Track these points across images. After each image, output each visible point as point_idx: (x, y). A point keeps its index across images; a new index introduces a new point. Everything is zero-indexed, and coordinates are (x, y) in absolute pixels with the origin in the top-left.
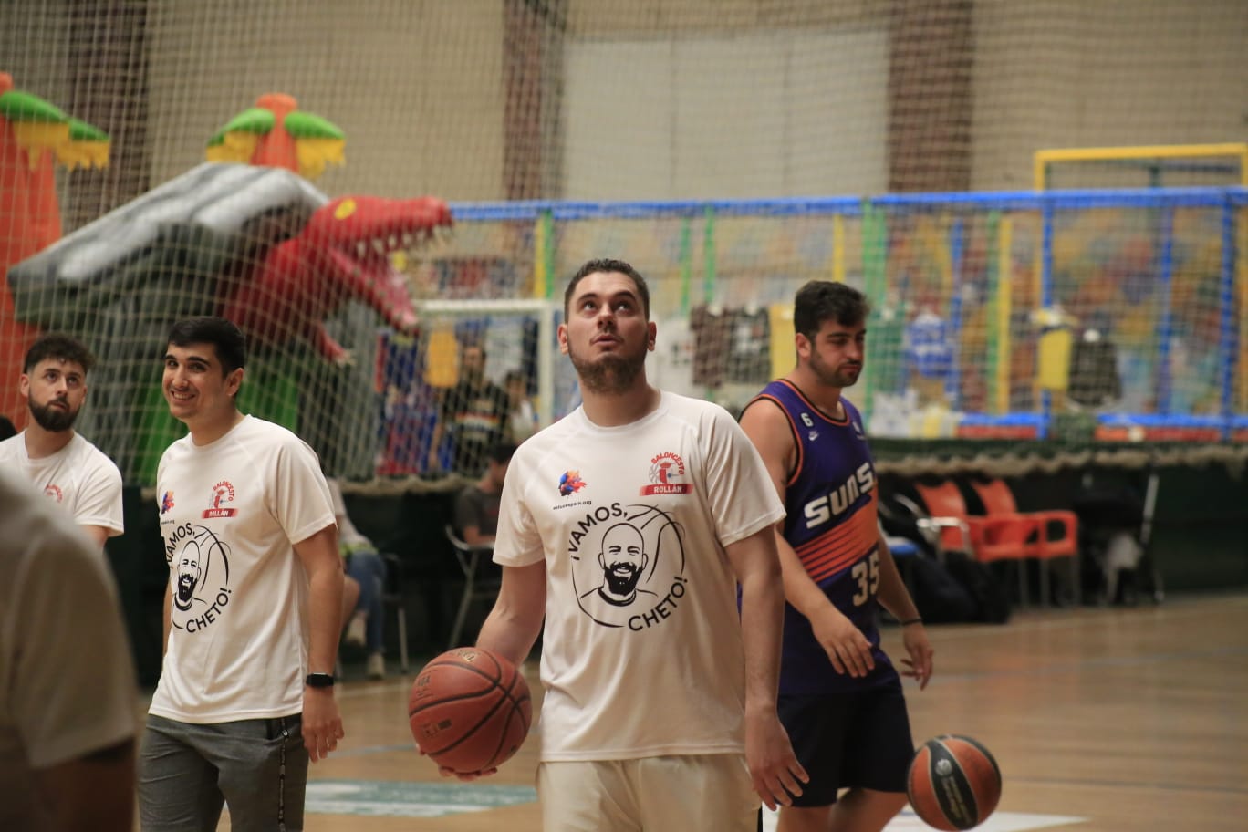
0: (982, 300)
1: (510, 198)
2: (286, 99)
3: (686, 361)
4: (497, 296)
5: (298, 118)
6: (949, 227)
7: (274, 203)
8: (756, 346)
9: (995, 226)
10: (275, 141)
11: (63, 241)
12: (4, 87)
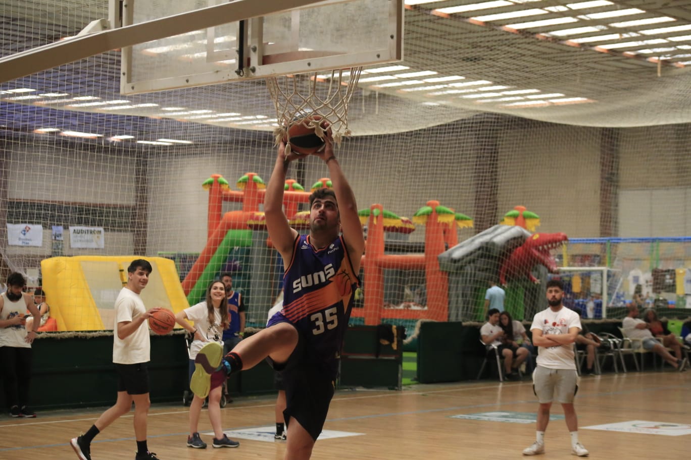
1: (601, 237)
2: (523, 207)
3: (650, 285)
4: (590, 266)
5: (526, 213)
7: (516, 235)
8: (671, 281)
10: (520, 219)
11: (453, 248)
12: (436, 205)
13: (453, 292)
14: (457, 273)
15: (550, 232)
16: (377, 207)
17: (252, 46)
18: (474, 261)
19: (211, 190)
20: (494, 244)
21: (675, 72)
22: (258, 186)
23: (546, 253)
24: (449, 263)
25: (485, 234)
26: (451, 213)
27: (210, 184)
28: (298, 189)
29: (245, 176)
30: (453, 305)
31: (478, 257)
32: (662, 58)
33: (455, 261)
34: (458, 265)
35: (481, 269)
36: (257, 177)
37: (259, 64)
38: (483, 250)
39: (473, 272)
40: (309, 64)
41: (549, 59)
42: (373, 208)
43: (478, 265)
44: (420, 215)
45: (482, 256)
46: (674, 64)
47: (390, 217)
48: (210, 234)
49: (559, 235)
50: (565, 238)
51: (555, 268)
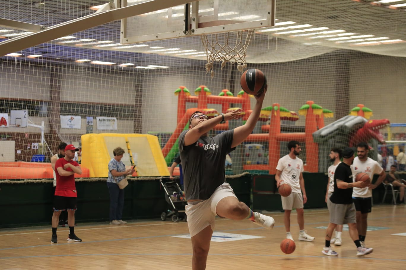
2: (362, 105)
5: (365, 108)
7: (360, 122)
10: (360, 112)
11: (322, 129)
12: (311, 103)
13: (321, 155)
14: (323, 144)
15: (379, 119)
16: (276, 105)
17: (192, 18)
18: (334, 137)
19: (179, 95)
20: (346, 127)
22: (207, 93)
23: (377, 131)
24: (319, 139)
25: (341, 121)
26: (320, 108)
27: (180, 92)
28: (230, 95)
29: (199, 88)
30: (321, 163)
31: (336, 134)
33: (323, 137)
34: (325, 139)
35: (338, 142)
36: (206, 88)
37: (196, 28)
38: (339, 131)
39: (333, 144)
40: (224, 28)
41: (378, 17)
42: (274, 106)
43: (336, 140)
44: (301, 110)
45: (338, 134)
47: (283, 111)
48: (178, 121)
49: (384, 120)
50: (388, 122)
51: (382, 141)
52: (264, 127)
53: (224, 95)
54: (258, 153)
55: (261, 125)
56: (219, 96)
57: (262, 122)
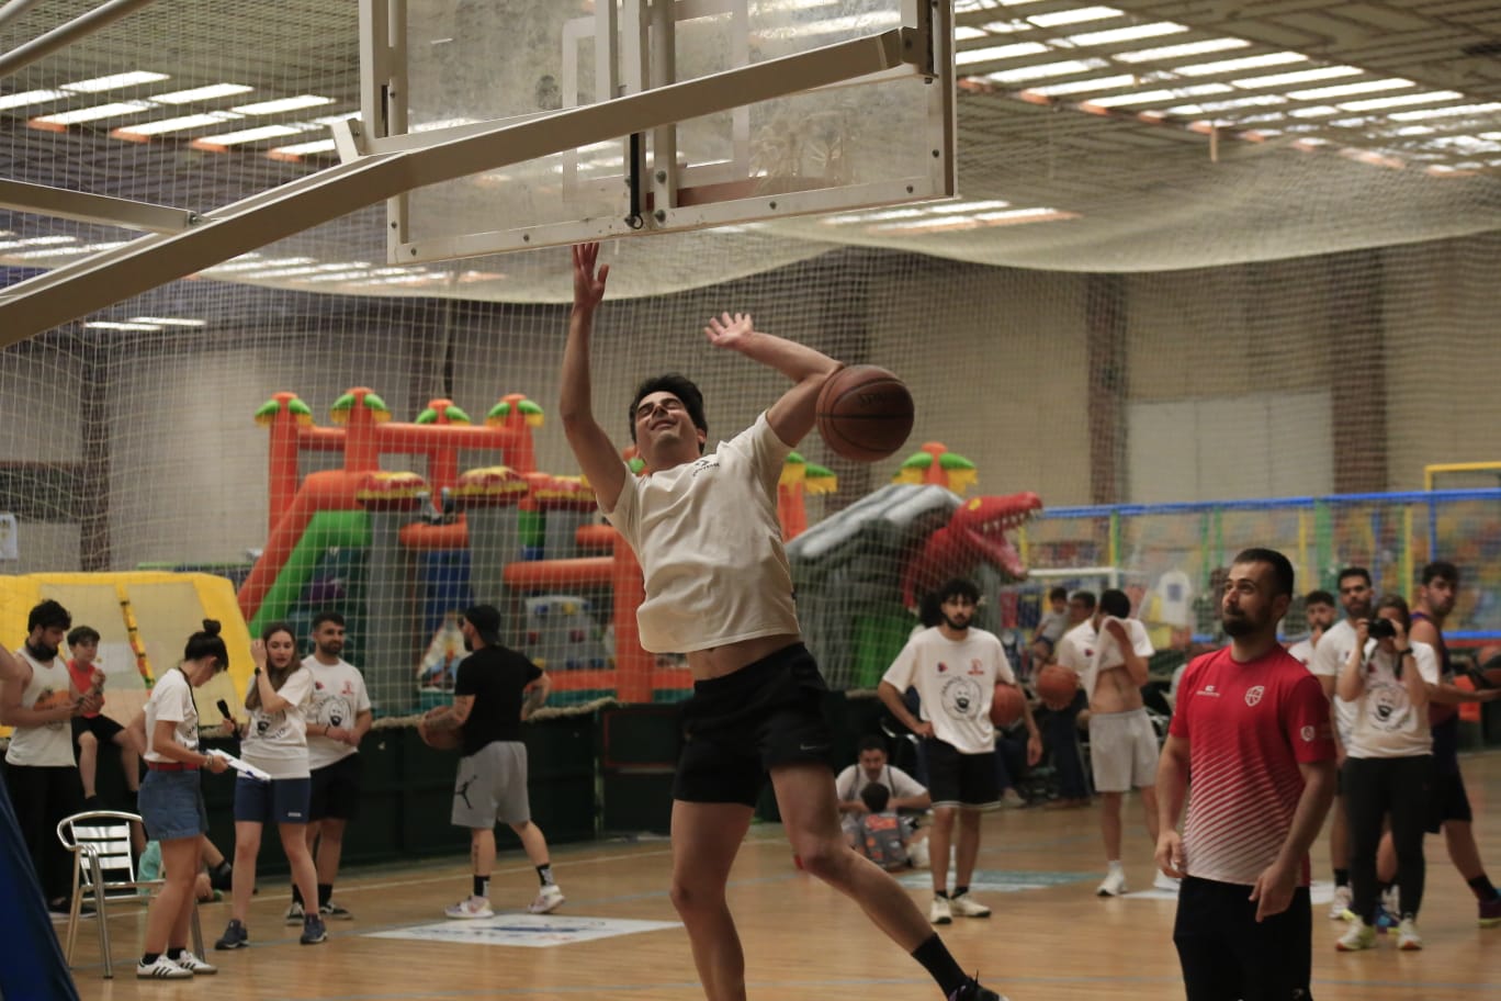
0: (1396, 560)
1: (1095, 504)
2: (938, 445)
4: (1081, 565)
5: (948, 457)
6: (1374, 515)
7: (933, 505)
9: (1402, 514)
10: (934, 471)
11: (801, 535)
14: (811, 587)
15: (1007, 491)
17: (656, 172)
18: (848, 561)
19: (272, 427)
20: (887, 523)
21: (1246, 151)
22: (376, 415)
23: (997, 537)
25: (871, 504)
26: (799, 462)
27: (272, 413)
28: (457, 419)
29: (348, 396)
31: (858, 551)
32: (1219, 123)
33: (809, 562)
34: (816, 570)
35: (866, 576)
36: (372, 398)
38: (867, 538)
39: (847, 584)
40: (773, 206)
41: (982, 130)
43: (858, 570)
45: (864, 549)
46: (1243, 135)
48: (273, 522)
49: (1023, 497)
50: (1037, 504)
51: (1018, 570)
52: (584, 533)
53: (433, 421)
54: (568, 629)
55: (572, 528)
56: (417, 426)
57: (578, 516)
